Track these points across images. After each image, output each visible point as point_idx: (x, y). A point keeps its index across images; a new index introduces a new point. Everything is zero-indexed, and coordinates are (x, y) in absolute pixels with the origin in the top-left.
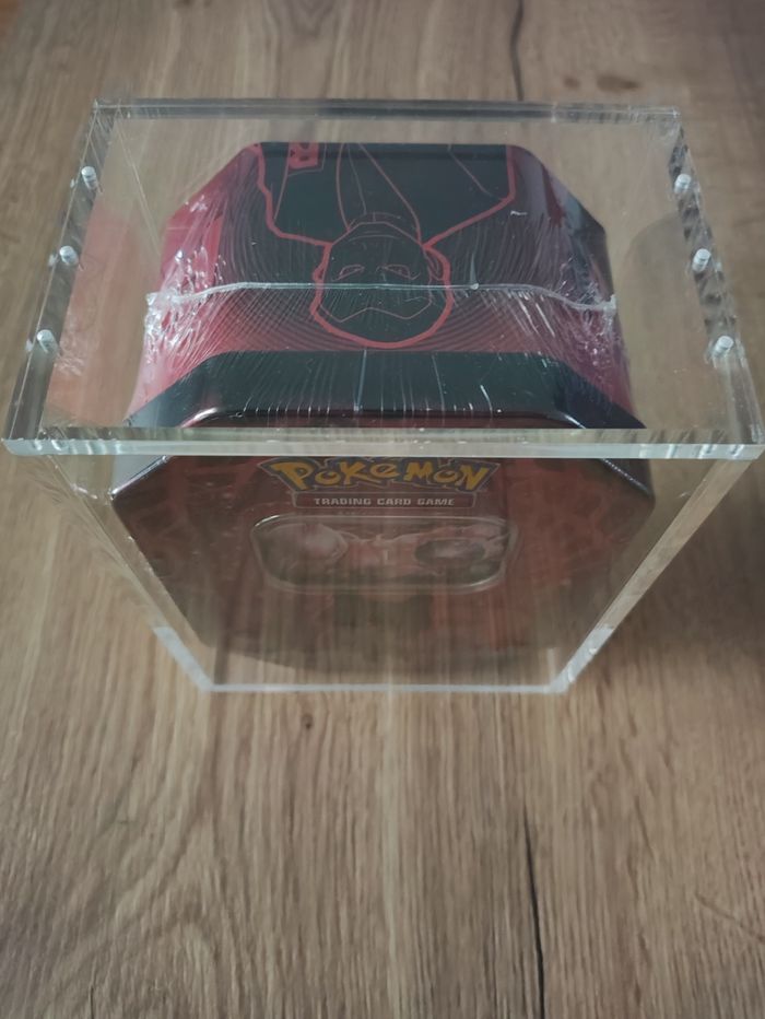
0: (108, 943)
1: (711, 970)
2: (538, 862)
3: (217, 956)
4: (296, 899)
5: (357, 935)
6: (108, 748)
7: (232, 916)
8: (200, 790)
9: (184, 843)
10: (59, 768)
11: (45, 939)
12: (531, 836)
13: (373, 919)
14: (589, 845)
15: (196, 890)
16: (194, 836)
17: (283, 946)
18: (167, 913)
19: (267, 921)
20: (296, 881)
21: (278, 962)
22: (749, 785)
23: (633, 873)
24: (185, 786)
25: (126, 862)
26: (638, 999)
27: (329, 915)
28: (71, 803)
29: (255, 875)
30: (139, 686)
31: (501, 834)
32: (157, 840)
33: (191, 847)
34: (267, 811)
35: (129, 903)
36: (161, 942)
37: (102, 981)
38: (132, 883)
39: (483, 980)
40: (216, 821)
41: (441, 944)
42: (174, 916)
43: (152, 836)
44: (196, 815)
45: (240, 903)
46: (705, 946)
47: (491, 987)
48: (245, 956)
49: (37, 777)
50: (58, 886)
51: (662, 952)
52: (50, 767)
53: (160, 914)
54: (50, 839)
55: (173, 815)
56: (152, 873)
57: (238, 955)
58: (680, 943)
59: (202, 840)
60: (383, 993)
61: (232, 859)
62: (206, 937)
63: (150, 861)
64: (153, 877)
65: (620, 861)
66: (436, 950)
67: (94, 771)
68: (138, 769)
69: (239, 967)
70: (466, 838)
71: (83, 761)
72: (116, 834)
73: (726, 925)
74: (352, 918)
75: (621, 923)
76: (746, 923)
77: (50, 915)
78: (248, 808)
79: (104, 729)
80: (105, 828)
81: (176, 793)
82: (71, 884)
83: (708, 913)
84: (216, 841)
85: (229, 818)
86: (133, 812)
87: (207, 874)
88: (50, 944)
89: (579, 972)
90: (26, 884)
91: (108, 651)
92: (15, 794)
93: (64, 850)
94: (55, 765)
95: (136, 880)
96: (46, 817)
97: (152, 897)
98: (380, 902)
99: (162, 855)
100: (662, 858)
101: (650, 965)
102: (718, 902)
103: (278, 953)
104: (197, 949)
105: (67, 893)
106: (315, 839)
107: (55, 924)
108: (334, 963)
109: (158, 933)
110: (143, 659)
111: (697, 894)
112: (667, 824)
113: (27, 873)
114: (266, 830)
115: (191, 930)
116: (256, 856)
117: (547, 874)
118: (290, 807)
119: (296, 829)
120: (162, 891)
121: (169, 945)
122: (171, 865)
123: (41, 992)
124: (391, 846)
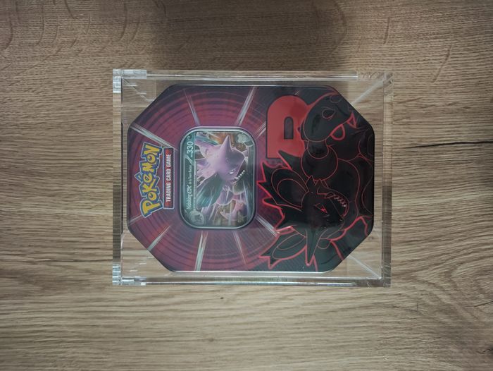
0: (460, 304)
1: (457, 80)
2: (423, 144)
3: (462, 263)
4: (441, 236)
5: (452, 212)
6: (390, 319)
7: (448, 260)
8: (403, 279)
9: (424, 282)
10: (398, 337)
11: (460, 328)
12: (414, 146)
13: (446, 206)
14: (417, 123)
15: (440, 275)
16: (421, 279)
17: (457, 239)
18: (448, 284)
19: (449, 246)
20: (436, 237)
21: (462, 240)
22: (391, 56)
23: (427, 106)
24: (403, 285)
25: (431, 303)
26: (469, 108)
27: (445, 223)
28: (411, 329)
29: (433, 253)
30: (364, 312)
31: (414, 158)
32: (424, 293)
33: (425, 279)
34: (410, 251)
35: (445, 299)
36: (458, 285)
37: (472, 304)
38: (440, 299)
39: (464, 165)
40: (415, 271)
41: (454, 181)
42: (449, 281)
43: (422, 295)
44: (414, 279)
45: (444, 257)
46: (450, 81)
47: (467, 162)
48: (462, 253)
49: (403, 345)
50: (441, 327)
51: (453, 97)
52: (398, 341)
53: (449, 287)
54: (424, 334)
55: (414, 288)
56: (435, 292)
57: (461, 255)
58: (449, 90)
59: (422, 275)
60: (471, 201)
61: (428, 263)
62: (456, 268)
63: (431, 294)
64: (436, 292)
65: (422, 111)
66: (455, 182)
67: (399, 323)
68: (397, 305)
69: (465, 254)
70: (417, 172)
71: (395, 328)
72: (422, 309)
73: (442, 72)
74: (447, 215)
75: (444, 112)
76: (441, 64)
77: (452, 328)
78: (410, 259)
79: (382, 322)
80: (420, 314)
81: (406, 288)
82: (440, 322)
83: (439, 78)
84: (422, 270)
85: (415, 266)
86: (414, 304)
87: (435, 271)
88: (461, 325)
89: (460, 129)
90: (441, 339)
91: (348, 328)
92: (409, 352)
93: (428, 328)
94: (397, 339)
95: (438, 298)
96: (417, 338)
97: (444, 291)
98: (441, 204)
99: (429, 290)
100: (420, 94)
101: (458, 103)
102: (435, 74)
103: (460, 241)
104: (460, 271)
105: (444, 323)
106: (420, 231)
107: (455, 325)
108: (462, 220)
109: (455, 286)
110: (353, 312)
111: (432, 82)
112: (408, 91)
113: (437, 340)
114: (418, 251)
115: (454, 274)
116: (427, 253)
117: (428, 140)
118: (408, 242)
119: (416, 239)
120: (441, 287)
121: (459, 282)
122: (432, 285)
123: (477, 325)
124: (421, 201)
